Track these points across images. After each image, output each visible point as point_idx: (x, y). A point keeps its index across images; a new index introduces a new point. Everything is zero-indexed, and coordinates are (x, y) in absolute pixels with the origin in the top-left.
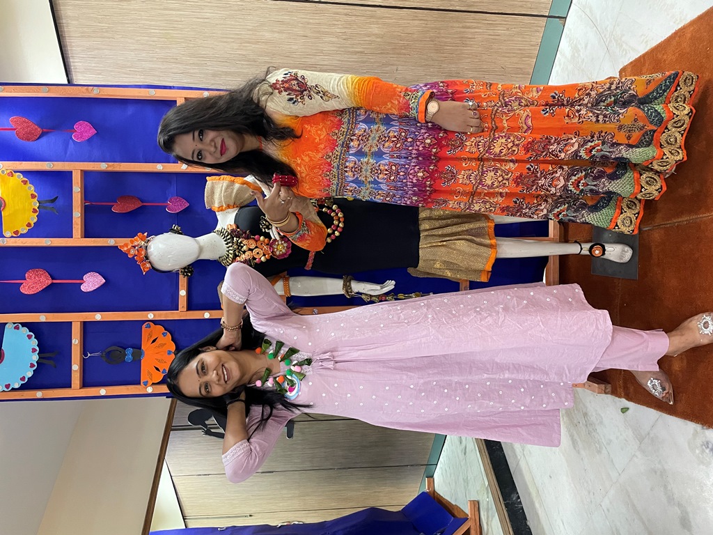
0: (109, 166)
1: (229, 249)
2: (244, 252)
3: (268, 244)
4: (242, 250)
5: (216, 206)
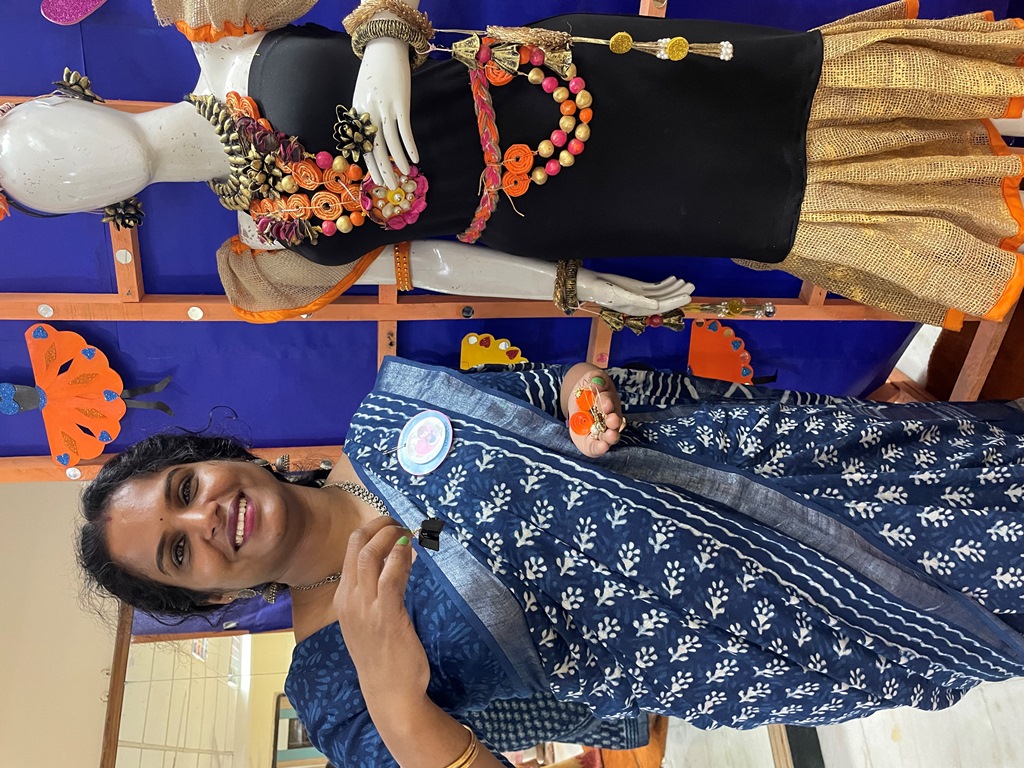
1: (240, 170)
2: (285, 195)
3: (358, 182)
4: (278, 187)
5: (188, 21)
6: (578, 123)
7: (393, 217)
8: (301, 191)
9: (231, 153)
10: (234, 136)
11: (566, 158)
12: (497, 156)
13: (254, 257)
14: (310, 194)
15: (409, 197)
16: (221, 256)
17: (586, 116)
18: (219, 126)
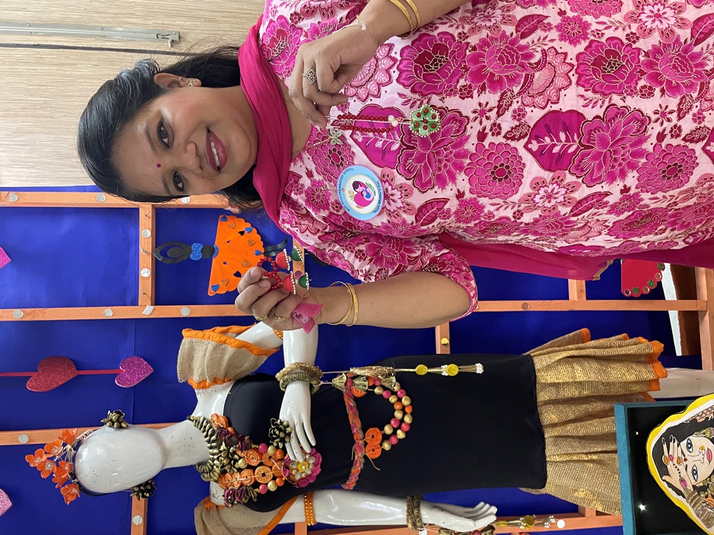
0: (26, 314)
1: (216, 457)
2: (240, 470)
3: (282, 460)
4: (236, 466)
5: (195, 379)
6: (405, 414)
7: (302, 479)
8: (249, 467)
9: (211, 448)
10: (214, 438)
11: (401, 434)
12: (361, 436)
13: (218, 510)
14: (254, 468)
15: (311, 467)
16: (197, 512)
17: (408, 410)
18: (205, 433)
